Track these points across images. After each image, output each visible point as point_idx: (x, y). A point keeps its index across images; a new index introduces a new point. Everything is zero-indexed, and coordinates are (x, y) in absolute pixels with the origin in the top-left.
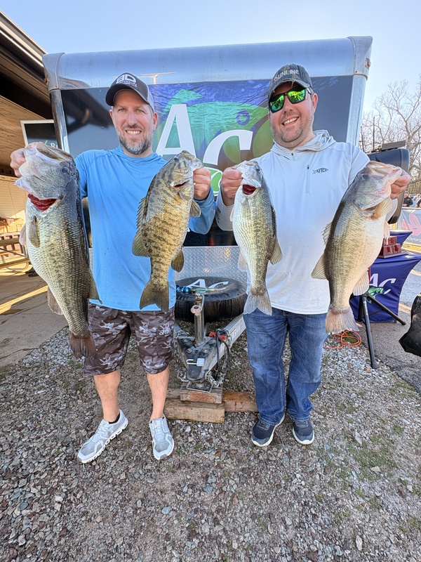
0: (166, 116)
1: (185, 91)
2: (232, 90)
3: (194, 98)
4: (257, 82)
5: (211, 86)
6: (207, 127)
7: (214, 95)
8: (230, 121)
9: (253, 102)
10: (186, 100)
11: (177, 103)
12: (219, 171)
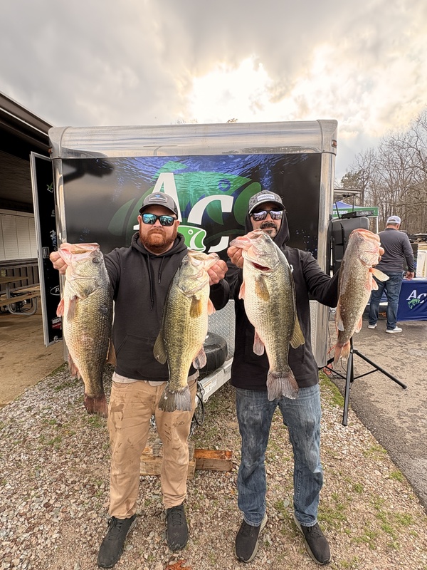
0: (155, 182)
1: (172, 162)
2: (214, 163)
3: (180, 168)
4: (236, 157)
5: (196, 159)
6: (192, 192)
7: (198, 166)
8: (213, 187)
9: (233, 172)
10: (173, 170)
11: (165, 172)
12: (202, 230)
